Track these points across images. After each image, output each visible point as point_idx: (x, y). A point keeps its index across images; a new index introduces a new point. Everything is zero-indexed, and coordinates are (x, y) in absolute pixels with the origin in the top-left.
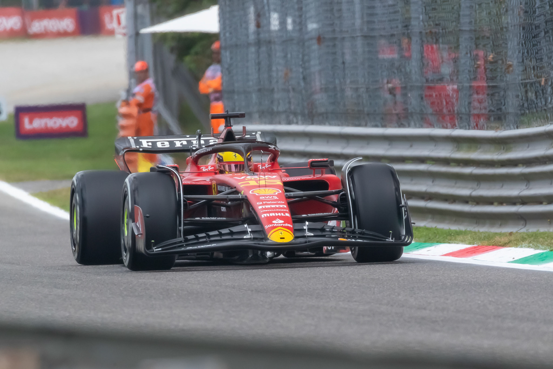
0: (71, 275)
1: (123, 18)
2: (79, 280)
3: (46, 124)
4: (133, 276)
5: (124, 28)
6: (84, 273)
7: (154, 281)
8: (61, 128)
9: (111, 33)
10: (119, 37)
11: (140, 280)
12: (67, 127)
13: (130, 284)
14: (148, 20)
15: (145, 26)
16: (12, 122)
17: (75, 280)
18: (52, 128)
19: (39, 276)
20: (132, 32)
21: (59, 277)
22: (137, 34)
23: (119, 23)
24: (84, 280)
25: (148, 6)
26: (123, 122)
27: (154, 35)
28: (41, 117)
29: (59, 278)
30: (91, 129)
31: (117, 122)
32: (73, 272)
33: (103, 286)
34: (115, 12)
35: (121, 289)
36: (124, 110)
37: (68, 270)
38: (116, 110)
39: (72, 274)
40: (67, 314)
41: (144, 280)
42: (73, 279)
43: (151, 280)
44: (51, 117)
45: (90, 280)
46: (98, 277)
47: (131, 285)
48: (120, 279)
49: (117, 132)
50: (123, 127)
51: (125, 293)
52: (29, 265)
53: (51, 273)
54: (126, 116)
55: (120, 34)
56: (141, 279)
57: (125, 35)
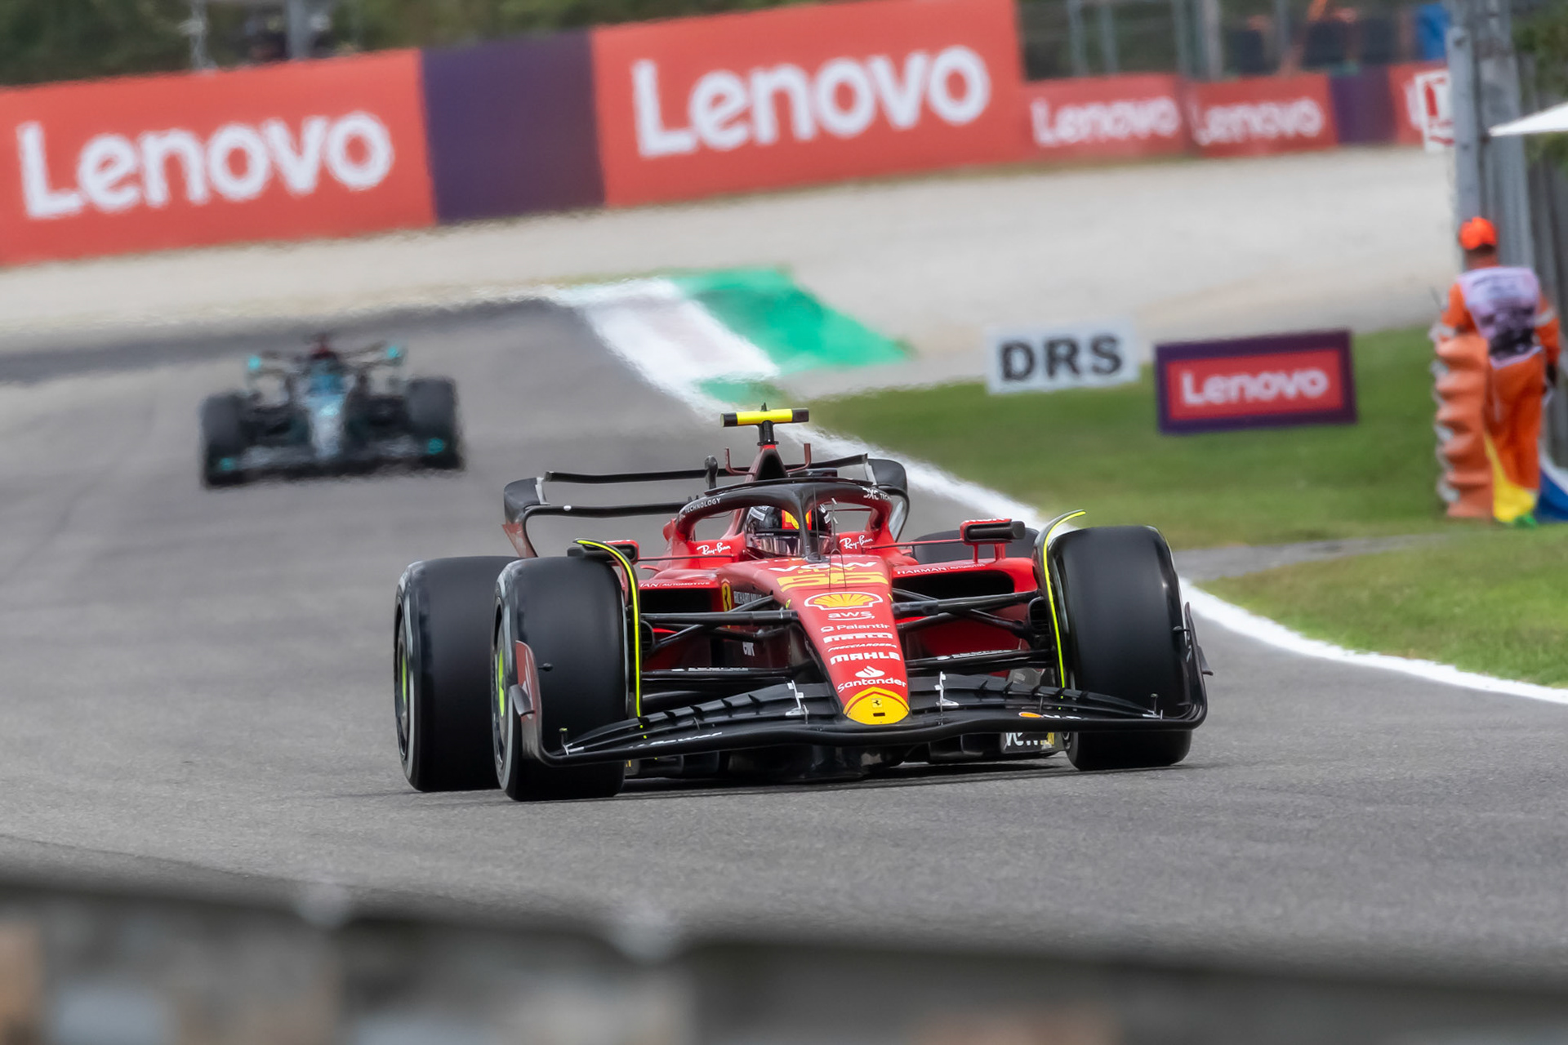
0: (1296, 803)
1: (1443, 94)
2: (1314, 817)
3: (1242, 390)
4: (1465, 804)
5: (1447, 123)
6: (1330, 798)
7: (1521, 816)
8: (1281, 398)
9: (1416, 138)
10: (1432, 147)
11: (1482, 815)
12: (1301, 397)
13: (1454, 826)
14: (1512, 100)
15: (1505, 117)
16: (1150, 388)
17: (1303, 817)
18: (1258, 402)
19: (1209, 806)
20: (1468, 134)
21: (1262, 811)
22: (1484, 140)
23: (1433, 110)
24: (1328, 817)
25: (1512, 63)
26: (1447, 380)
27: (1530, 140)
28: (1227, 372)
29: (1263, 813)
30: (1365, 402)
31: (1432, 379)
32: (1301, 795)
33: (1381, 832)
34: (1421, 80)
35: (1429, 839)
36: (1450, 346)
37: (1287, 791)
38: (1432, 345)
39: (1299, 800)
40: (1278, 911)
41: (1493, 814)
42: (1300, 815)
43: (1511, 815)
44: (1254, 372)
45: (1344, 816)
46: (1368, 809)
47: (1456, 829)
48: (1427, 812)
49: (1433, 408)
50: (1449, 396)
51: (1439, 850)
52: (1182, 779)
53: (1239, 800)
54: (1455, 363)
55: (1435, 139)
56: (1486, 811)
57: (1448, 142)
